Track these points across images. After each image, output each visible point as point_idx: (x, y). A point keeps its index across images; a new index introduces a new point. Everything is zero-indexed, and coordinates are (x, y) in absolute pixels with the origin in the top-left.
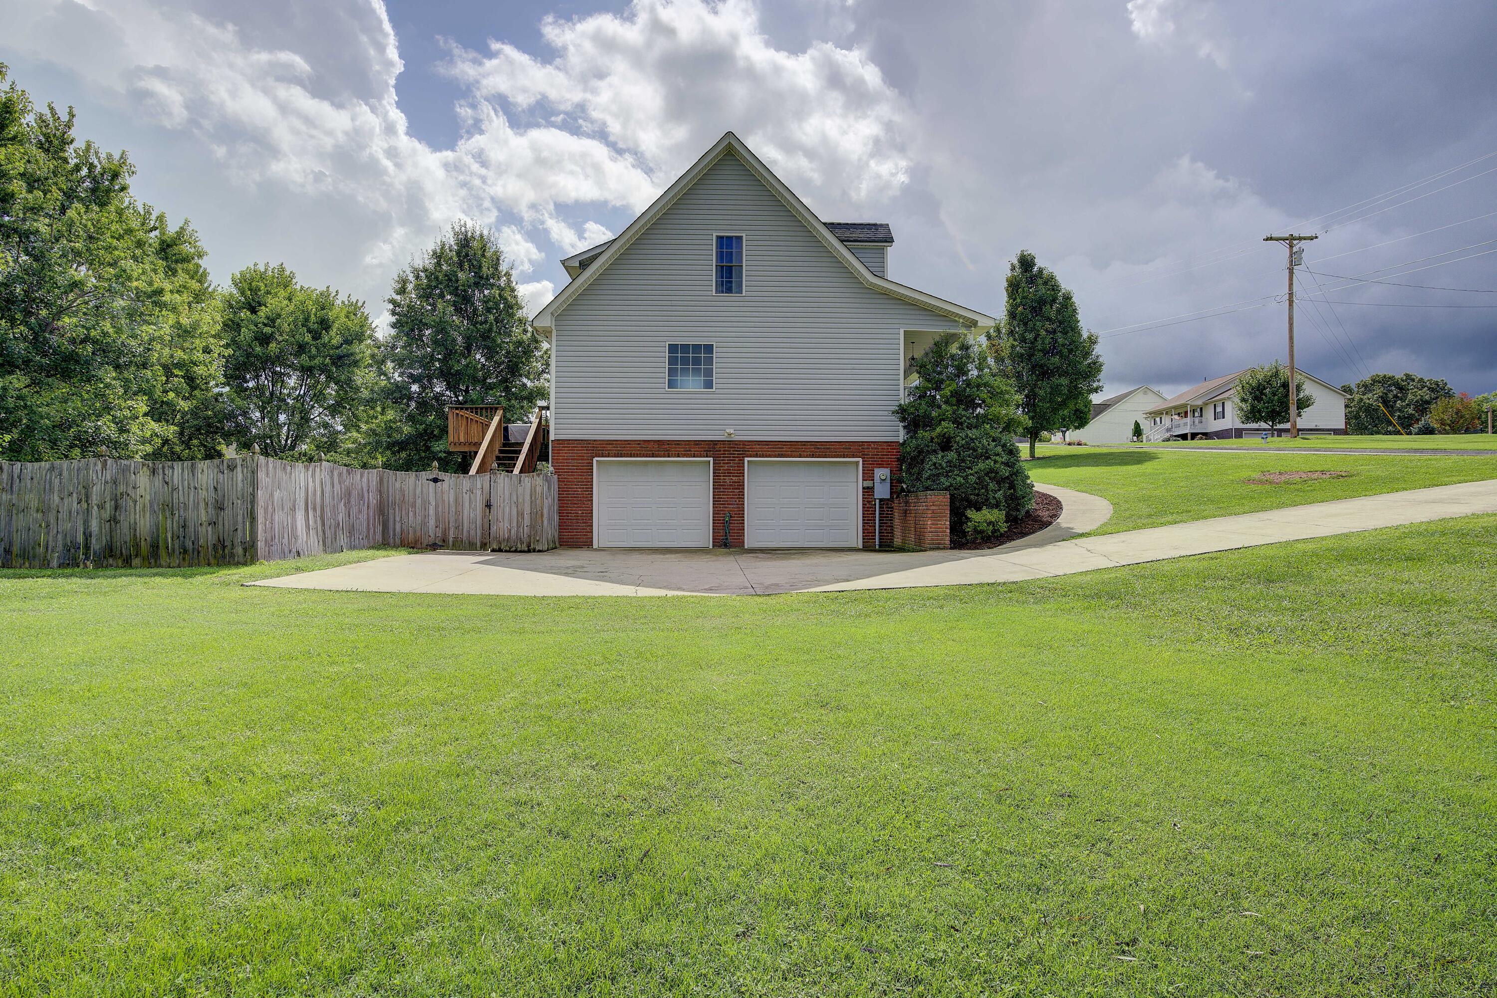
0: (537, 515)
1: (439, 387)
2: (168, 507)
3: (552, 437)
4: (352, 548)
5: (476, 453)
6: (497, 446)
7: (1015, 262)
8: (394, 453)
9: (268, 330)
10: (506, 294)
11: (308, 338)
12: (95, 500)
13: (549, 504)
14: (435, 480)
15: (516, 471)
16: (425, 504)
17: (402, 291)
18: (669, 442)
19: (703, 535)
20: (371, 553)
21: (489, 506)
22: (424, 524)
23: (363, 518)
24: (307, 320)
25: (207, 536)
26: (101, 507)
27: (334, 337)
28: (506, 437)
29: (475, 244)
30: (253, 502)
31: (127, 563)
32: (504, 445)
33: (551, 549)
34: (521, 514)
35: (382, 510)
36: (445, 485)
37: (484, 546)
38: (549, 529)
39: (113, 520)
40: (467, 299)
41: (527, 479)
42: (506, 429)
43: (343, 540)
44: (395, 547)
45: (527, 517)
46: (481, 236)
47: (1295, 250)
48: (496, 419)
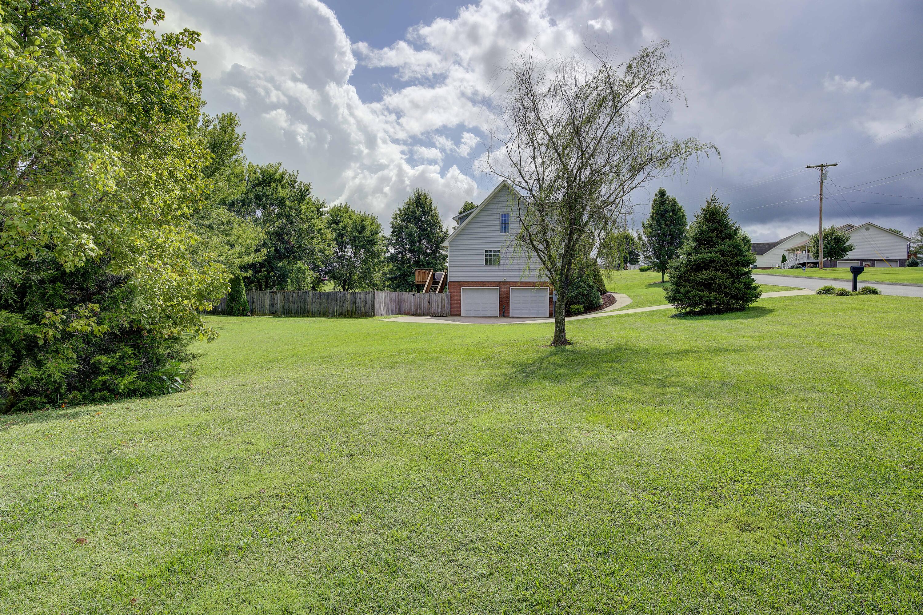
0: (443, 305)
1: (409, 255)
2: (354, 303)
3: (448, 281)
4: (392, 314)
5: (425, 285)
6: (431, 283)
7: (657, 192)
8: (392, 281)
9: (343, 232)
10: (435, 218)
11: (357, 234)
12: (338, 301)
13: (447, 302)
14: (414, 295)
15: (437, 292)
16: (411, 302)
17: (395, 219)
18: (485, 282)
19: (496, 311)
20: (396, 316)
21: (429, 303)
22: (411, 308)
23: (395, 306)
24: (356, 226)
25: (363, 310)
26: (340, 303)
27: (367, 233)
28: (434, 279)
29: (423, 198)
30: (374, 302)
31: (345, 317)
32: (434, 282)
33: (448, 316)
34: (438, 305)
35: (399, 304)
36: (417, 296)
37: (428, 315)
38: (447, 310)
39: (343, 306)
40: (420, 220)
41: (440, 295)
42: (434, 274)
43: (390, 312)
44: (402, 314)
45: (440, 306)
46: (425, 194)
47: (824, 172)
48: (431, 273)
